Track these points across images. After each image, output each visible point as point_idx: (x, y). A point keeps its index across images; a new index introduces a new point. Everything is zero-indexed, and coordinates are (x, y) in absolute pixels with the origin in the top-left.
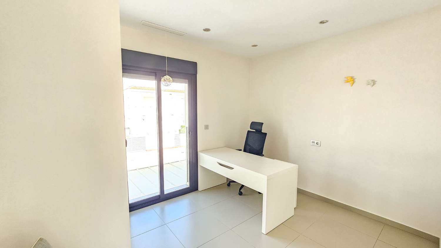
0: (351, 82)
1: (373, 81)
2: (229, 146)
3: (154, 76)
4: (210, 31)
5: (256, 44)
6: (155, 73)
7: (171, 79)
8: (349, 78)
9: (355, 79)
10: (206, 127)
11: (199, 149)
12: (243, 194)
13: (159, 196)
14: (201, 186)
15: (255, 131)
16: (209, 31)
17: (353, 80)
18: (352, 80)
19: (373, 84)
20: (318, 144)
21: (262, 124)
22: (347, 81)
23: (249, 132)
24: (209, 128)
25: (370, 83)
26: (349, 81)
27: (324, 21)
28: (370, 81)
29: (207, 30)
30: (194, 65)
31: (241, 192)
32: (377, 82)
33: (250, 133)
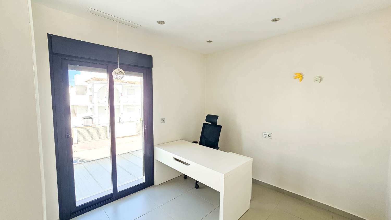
0: (300, 78)
1: (320, 77)
2: (185, 139)
3: (105, 68)
4: (165, 24)
5: (210, 40)
6: (107, 65)
7: (123, 72)
8: (298, 75)
9: (303, 75)
10: (162, 120)
11: (155, 143)
12: (199, 186)
13: (112, 195)
14: (158, 180)
15: (210, 123)
16: (163, 24)
17: (302, 76)
18: (300, 76)
19: (320, 80)
20: (270, 136)
21: (217, 116)
22: (296, 78)
23: (204, 124)
24: (165, 122)
25: (317, 80)
26: (298, 77)
27: (277, 19)
28: (317, 77)
29: (161, 23)
30: (149, 58)
31: (198, 185)
32: (323, 79)
33: (205, 126)
